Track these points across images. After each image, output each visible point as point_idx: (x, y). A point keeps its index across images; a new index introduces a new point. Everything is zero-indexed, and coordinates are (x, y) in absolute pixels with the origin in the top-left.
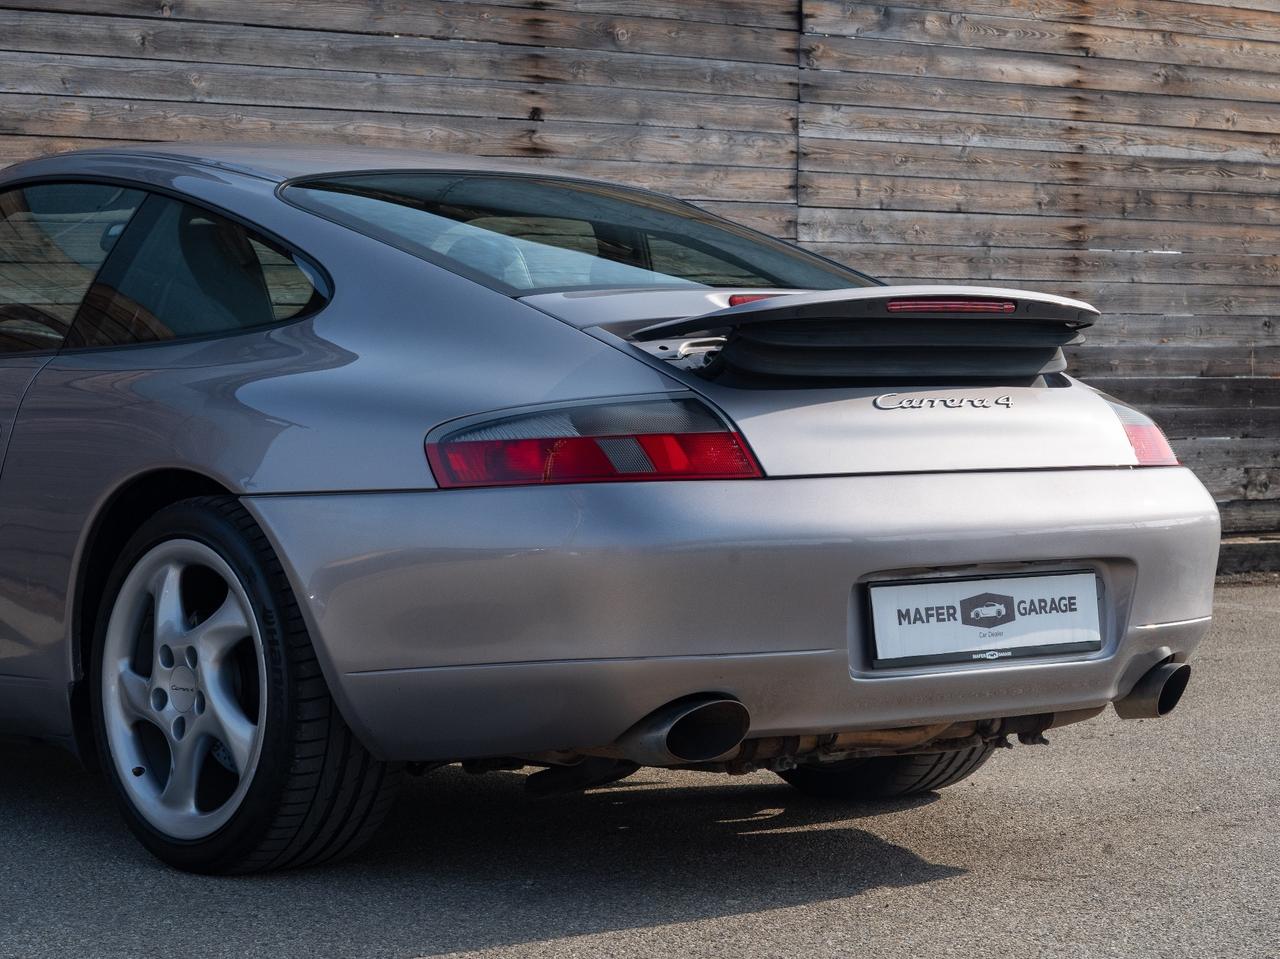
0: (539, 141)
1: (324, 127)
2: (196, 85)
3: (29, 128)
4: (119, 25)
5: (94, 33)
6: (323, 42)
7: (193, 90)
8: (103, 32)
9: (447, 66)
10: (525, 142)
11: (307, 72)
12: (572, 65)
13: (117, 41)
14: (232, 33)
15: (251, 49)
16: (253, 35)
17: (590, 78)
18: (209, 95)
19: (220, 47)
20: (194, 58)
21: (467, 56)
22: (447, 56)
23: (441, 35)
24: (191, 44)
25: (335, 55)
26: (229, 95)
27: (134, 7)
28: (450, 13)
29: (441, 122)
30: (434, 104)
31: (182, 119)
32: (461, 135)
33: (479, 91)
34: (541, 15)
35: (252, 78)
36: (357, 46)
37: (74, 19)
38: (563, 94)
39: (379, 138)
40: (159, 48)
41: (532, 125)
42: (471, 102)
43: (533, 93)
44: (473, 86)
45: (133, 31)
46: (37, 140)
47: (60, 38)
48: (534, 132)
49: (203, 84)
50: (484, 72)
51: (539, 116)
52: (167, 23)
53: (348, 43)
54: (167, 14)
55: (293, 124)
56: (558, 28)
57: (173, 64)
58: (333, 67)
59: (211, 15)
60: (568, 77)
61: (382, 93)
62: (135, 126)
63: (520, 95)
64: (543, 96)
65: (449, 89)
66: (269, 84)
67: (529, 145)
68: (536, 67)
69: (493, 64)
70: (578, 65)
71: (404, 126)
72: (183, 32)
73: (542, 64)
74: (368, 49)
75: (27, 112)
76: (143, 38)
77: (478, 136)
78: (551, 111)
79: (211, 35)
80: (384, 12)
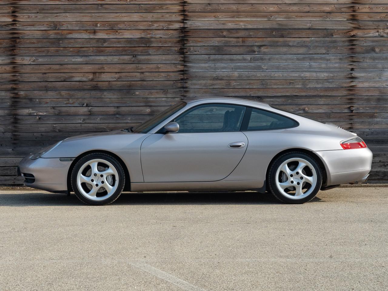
0: (353, 75)
1: (295, 75)
2: (264, 68)
3: (224, 78)
4: (245, 56)
5: (239, 58)
6: (295, 57)
7: (263, 69)
8: (241, 58)
9: (328, 60)
10: (350, 76)
11: (291, 63)
12: (363, 58)
13: (245, 60)
14: (272, 56)
15: (277, 59)
16: (277, 56)
17: (368, 61)
18: (267, 69)
19: (269, 59)
20: (263, 62)
21: (333, 57)
22: (328, 58)
23: (326, 53)
24: (262, 59)
25: (298, 59)
26: (272, 69)
27: (249, 52)
28: (329, 48)
29: (326, 73)
30: (324, 68)
31: (260, 75)
32: (332, 75)
33: (337, 65)
34: (354, 47)
35: (277, 65)
36: (304, 57)
37: (235, 56)
38: (359, 64)
39: (310, 77)
40: (255, 61)
41: (351, 72)
42: (335, 68)
43: (352, 65)
44: (335, 64)
45: (248, 57)
46: (227, 81)
47: (232, 60)
48: (352, 74)
49: (265, 67)
50: (338, 61)
51: (353, 70)
52: (256, 55)
53: (302, 56)
54: (256, 53)
55: (287, 75)
56: (358, 49)
57: (258, 63)
58: (297, 62)
59: (267, 53)
60: (362, 61)
61: (310, 67)
62: (249, 77)
63: (348, 65)
64: (355, 65)
65: (328, 65)
66: (281, 66)
67: (351, 77)
68: (352, 59)
69: (340, 59)
70: (364, 58)
71: (316, 74)
72: (260, 57)
73: (354, 58)
74: (307, 57)
75: (224, 75)
76: (251, 59)
77: (336, 75)
78: (356, 69)
79: (267, 57)
80: (311, 49)
